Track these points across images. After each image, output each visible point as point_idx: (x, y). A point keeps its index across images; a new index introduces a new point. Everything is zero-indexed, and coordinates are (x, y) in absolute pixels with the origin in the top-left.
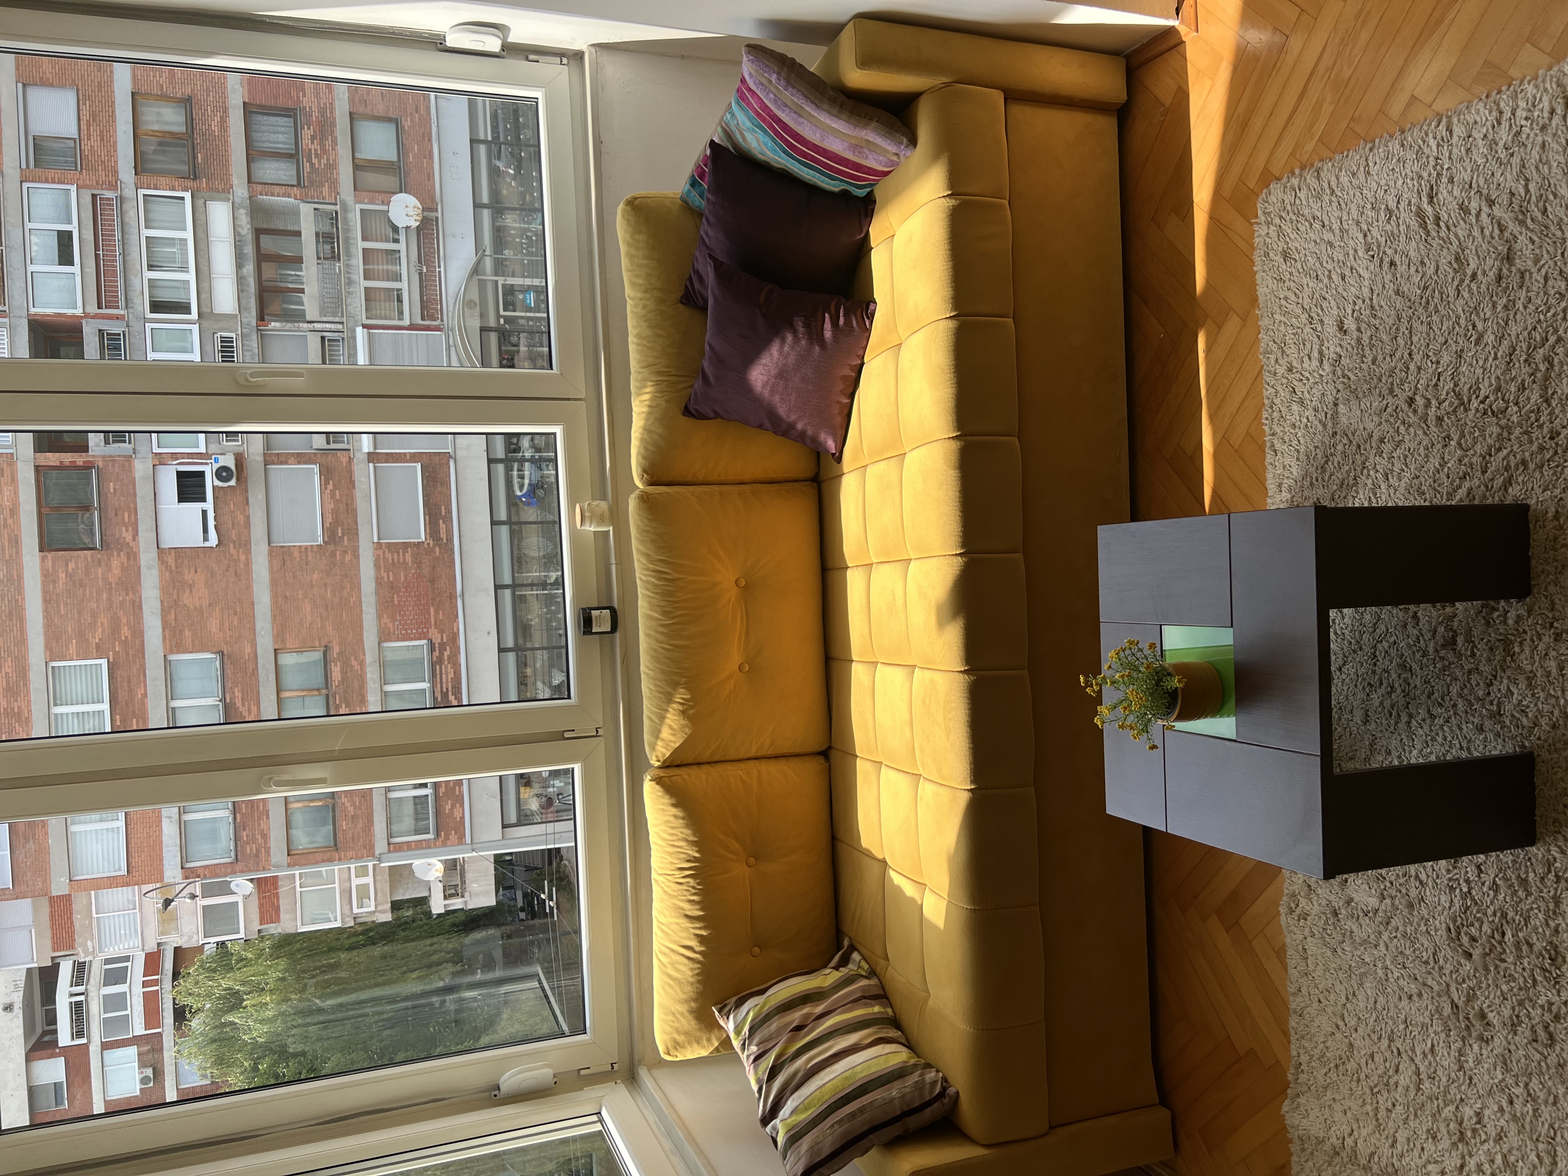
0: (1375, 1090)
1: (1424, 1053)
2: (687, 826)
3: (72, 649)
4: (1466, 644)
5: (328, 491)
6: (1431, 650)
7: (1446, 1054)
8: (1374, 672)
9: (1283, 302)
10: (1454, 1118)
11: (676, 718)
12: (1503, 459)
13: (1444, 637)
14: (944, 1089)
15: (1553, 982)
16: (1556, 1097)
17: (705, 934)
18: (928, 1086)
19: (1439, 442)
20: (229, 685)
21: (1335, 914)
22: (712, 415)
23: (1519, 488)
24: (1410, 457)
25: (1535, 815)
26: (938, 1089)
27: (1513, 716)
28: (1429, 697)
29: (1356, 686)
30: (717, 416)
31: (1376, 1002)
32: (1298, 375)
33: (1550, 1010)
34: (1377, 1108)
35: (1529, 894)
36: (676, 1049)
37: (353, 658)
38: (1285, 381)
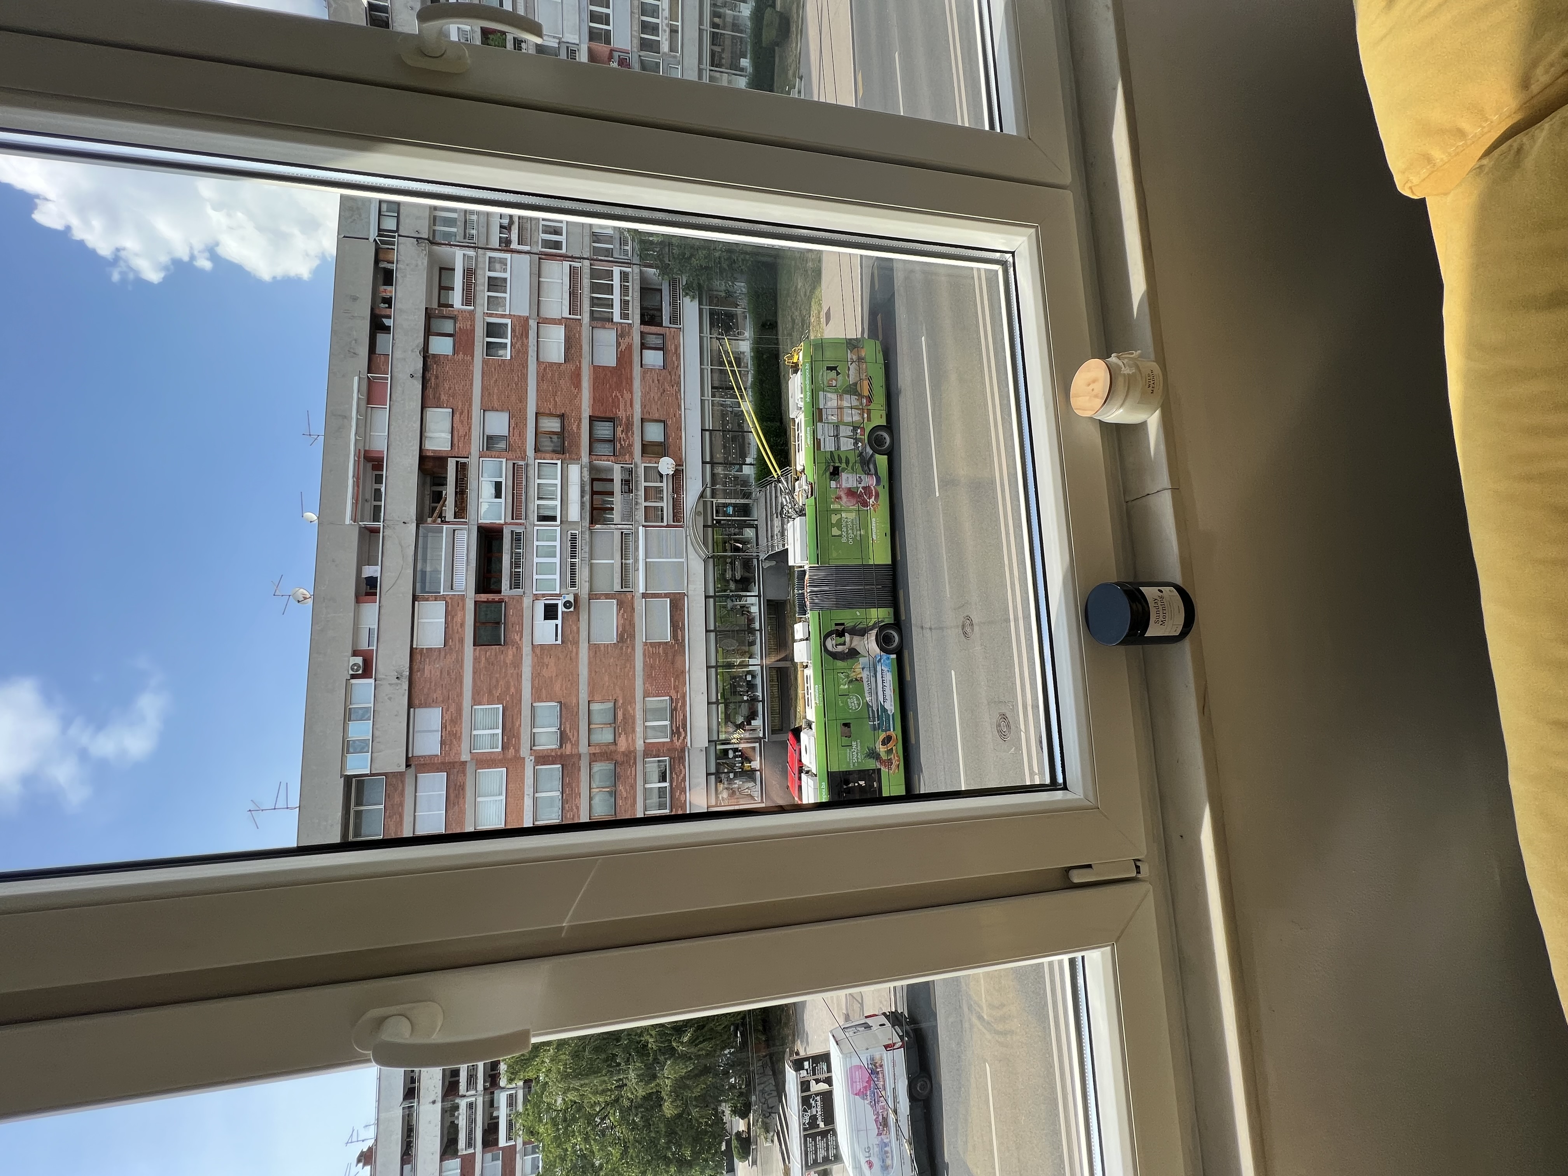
3: (485, 700)
5: (620, 614)
20: (563, 720)
37: (629, 706)
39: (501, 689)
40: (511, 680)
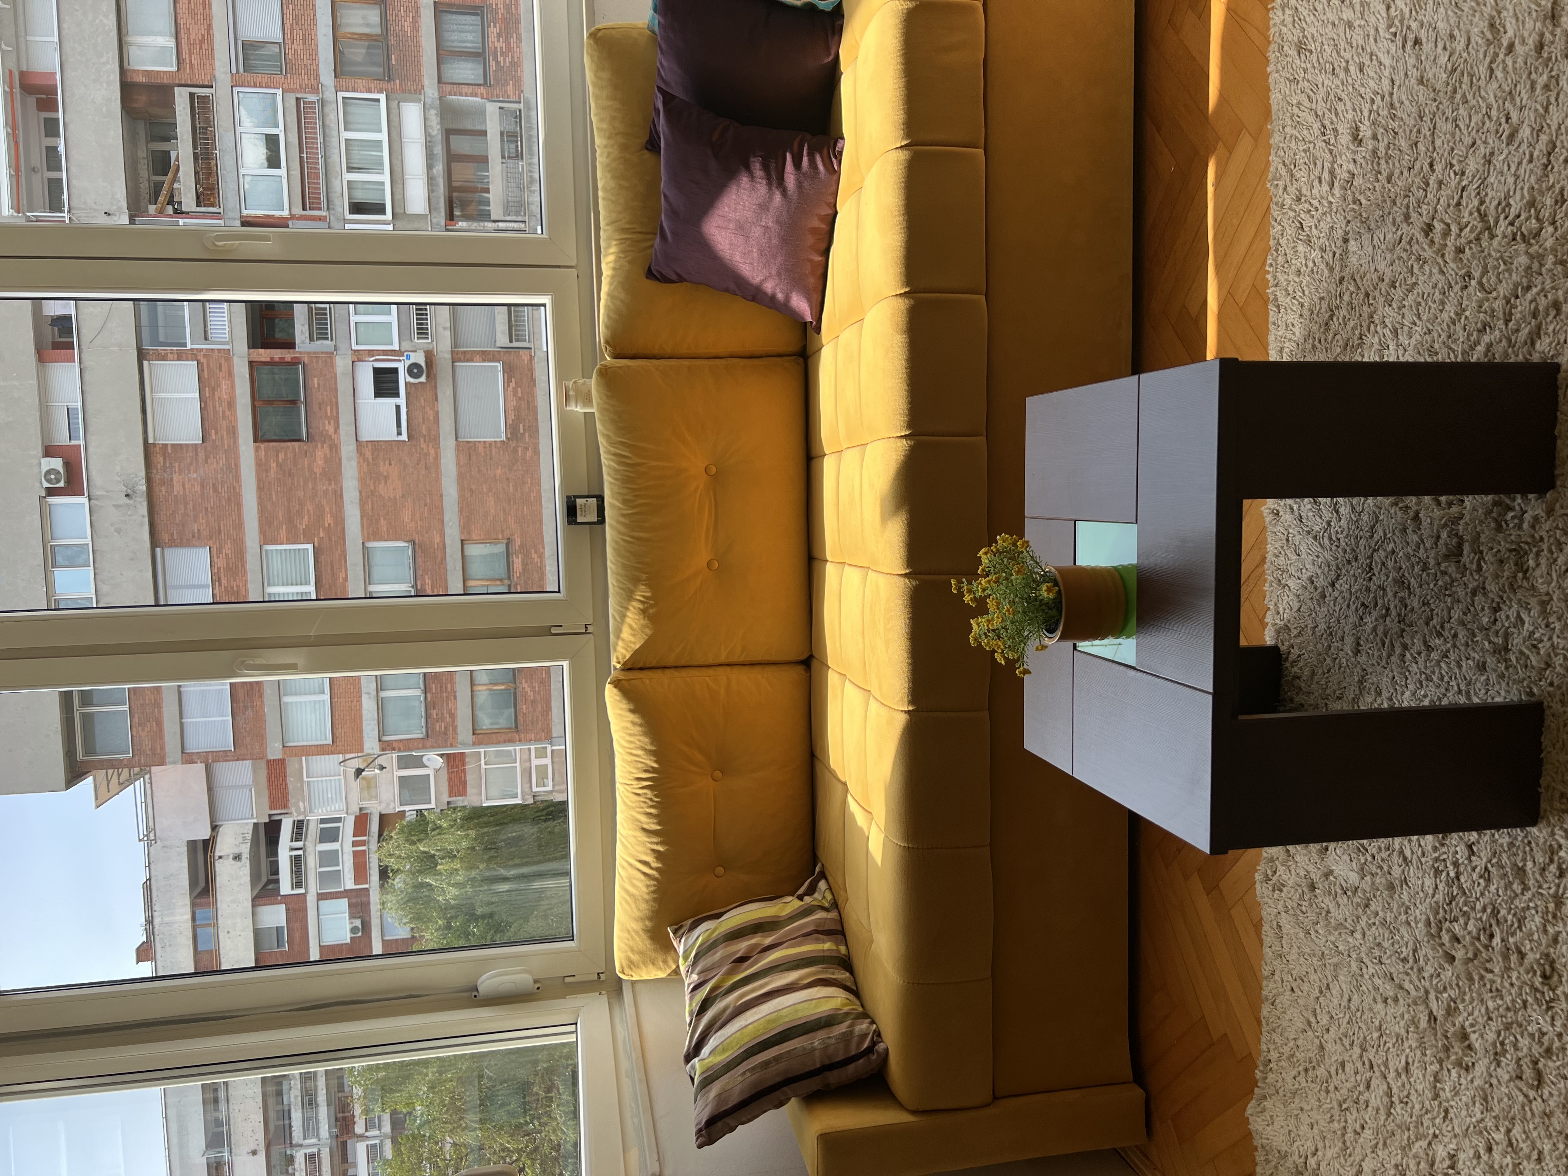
0: (1344, 1106)
1: (1397, 1070)
2: (645, 734)
3: (283, 535)
4: (1472, 555)
5: (511, 389)
6: (1432, 562)
7: (1421, 1076)
8: (1368, 589)
9: (1296, 110)
10: (1425, 1157)
11: (636, 617)
12: (1531, 302)
13: (1446, 545)
14: (874, 1044)
15: (1544, 1007)
16: (1540, 1153)
17: (662, 849)
18: (856, 1039)
19: (1457, 283)
20: (420, 572)
21: (1313, 887)
22: (674, 277)
23: (1548, 341)
24: (1423, 304)
25: (1540, 786)
26: (866, 1044)
27: (1522, 653)
28: (1427, 624)
29: (1348, 606)
30: (681, 279)
31: (1350, 1000)
32: (1306, 206)
33: (1540, 1043)
34: (1344, 1128)
35: (1526, 888)
36: (630, 968)
37: (533, 551)
38: (1292, 214)
39: (309, 518)
40: (324, 502)
